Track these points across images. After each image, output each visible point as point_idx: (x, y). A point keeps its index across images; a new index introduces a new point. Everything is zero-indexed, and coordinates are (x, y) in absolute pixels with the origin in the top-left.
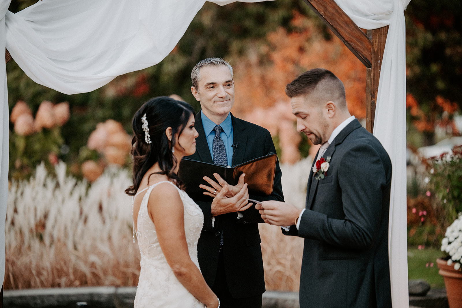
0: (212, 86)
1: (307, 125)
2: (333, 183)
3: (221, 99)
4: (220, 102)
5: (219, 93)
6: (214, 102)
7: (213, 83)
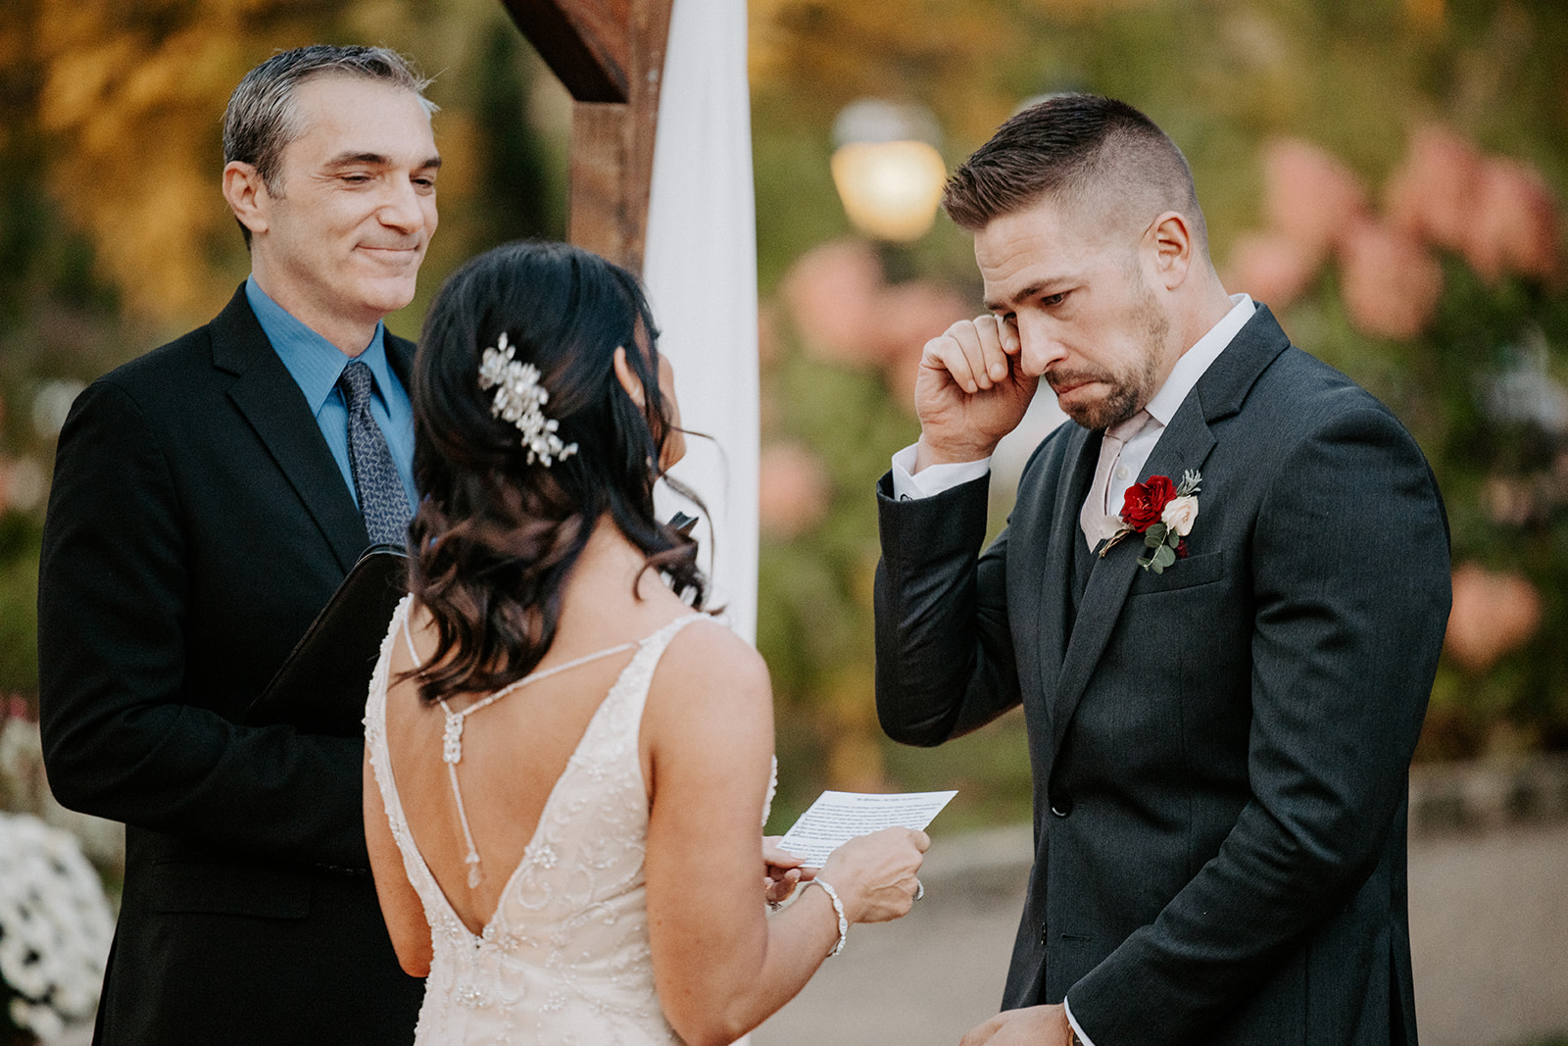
0: (358, 170)
1: (1075, 338)
2: (1225, 585)
3: (391, 237)
4: (385, 251)
5: (393, 207)
6: (357, 246)
7: (372, 159)
